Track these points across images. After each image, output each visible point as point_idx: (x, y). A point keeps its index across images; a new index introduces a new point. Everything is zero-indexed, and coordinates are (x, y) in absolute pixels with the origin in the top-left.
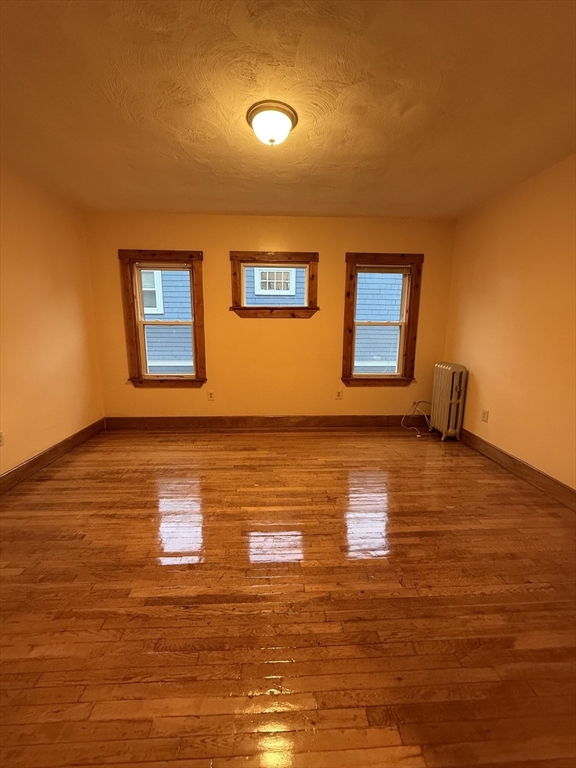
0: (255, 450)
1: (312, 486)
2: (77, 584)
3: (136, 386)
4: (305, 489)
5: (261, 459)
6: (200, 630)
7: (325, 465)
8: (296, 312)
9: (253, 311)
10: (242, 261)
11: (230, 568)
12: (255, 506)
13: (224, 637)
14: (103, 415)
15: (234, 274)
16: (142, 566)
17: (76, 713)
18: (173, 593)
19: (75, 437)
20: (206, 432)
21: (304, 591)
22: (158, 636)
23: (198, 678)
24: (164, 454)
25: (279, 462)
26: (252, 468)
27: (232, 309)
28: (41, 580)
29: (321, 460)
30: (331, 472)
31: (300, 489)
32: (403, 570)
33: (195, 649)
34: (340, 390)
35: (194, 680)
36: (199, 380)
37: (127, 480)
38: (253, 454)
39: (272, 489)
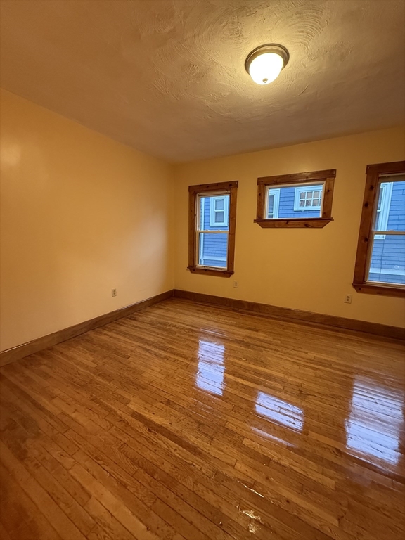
0: (257, 331)
1: (290, 375)
2: (111, 384)
3: (191, 272)
4: (282, 376)
5: (258, 339)
6: (149, 451)
7: (313, 361)
8: (310, 223)
9: (272, 223)
10: (266, 185)
11: (190, 416)
12: (234, 375)
13: (158, 467)
14: (174, 288)
15: (260, 195)
16: (143, 389)
17: (68, 462)
18: (148, 415)
19: (155, 298)
20: (229, 310)
21: (234, 467)
22: (125, 441)
23: (128, 487)
24: (195, 319)
25: (271, 346)
26: (247, 345)
27: (255, 221)
28: (99, 375)
29: (311, 355)
30: (316, 369)
31: (278, 374)
32: (349, 506)
33: (138, 464)
34: (349, 295)
35: (125, 486)
36: (229, 273)
37: (167, 330)
38: (253, 334)
39: (254, 367)
